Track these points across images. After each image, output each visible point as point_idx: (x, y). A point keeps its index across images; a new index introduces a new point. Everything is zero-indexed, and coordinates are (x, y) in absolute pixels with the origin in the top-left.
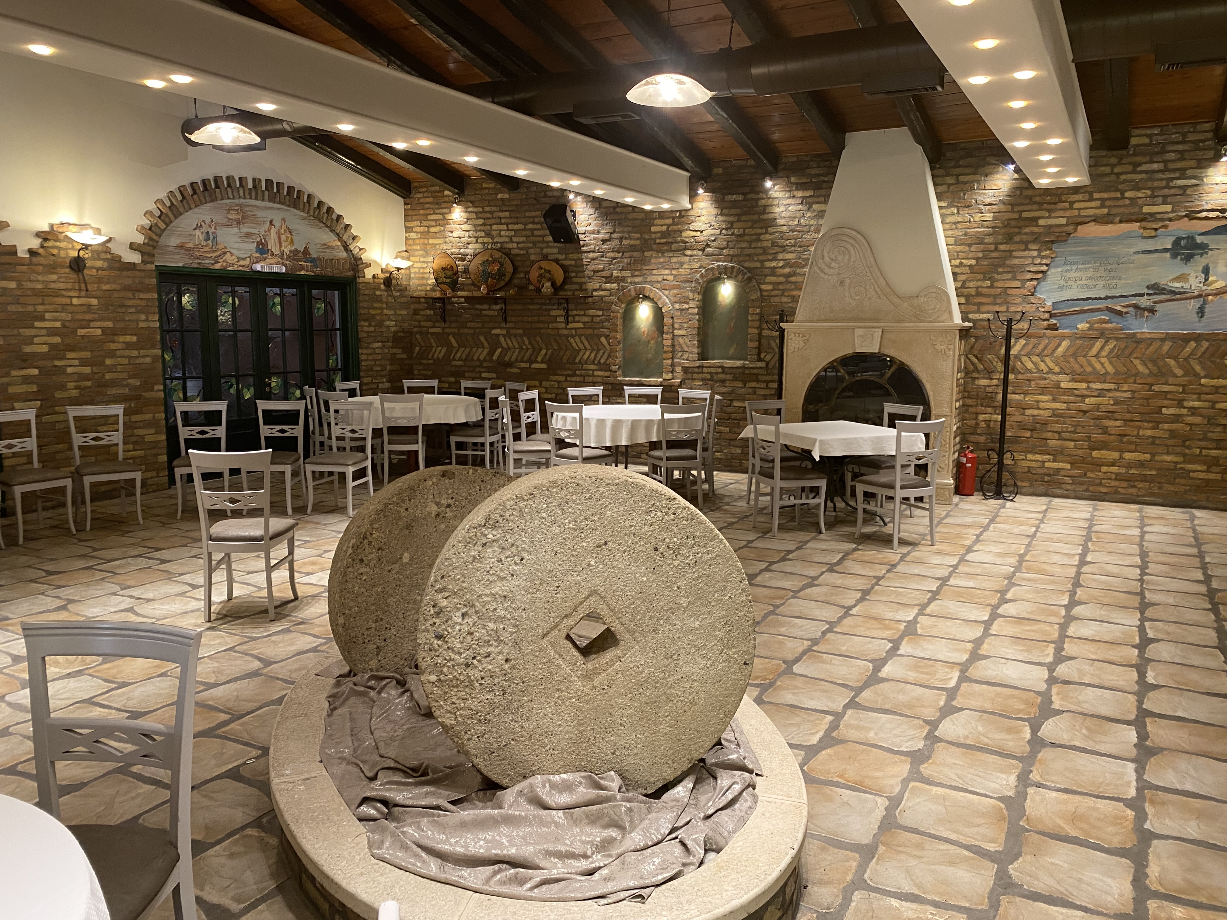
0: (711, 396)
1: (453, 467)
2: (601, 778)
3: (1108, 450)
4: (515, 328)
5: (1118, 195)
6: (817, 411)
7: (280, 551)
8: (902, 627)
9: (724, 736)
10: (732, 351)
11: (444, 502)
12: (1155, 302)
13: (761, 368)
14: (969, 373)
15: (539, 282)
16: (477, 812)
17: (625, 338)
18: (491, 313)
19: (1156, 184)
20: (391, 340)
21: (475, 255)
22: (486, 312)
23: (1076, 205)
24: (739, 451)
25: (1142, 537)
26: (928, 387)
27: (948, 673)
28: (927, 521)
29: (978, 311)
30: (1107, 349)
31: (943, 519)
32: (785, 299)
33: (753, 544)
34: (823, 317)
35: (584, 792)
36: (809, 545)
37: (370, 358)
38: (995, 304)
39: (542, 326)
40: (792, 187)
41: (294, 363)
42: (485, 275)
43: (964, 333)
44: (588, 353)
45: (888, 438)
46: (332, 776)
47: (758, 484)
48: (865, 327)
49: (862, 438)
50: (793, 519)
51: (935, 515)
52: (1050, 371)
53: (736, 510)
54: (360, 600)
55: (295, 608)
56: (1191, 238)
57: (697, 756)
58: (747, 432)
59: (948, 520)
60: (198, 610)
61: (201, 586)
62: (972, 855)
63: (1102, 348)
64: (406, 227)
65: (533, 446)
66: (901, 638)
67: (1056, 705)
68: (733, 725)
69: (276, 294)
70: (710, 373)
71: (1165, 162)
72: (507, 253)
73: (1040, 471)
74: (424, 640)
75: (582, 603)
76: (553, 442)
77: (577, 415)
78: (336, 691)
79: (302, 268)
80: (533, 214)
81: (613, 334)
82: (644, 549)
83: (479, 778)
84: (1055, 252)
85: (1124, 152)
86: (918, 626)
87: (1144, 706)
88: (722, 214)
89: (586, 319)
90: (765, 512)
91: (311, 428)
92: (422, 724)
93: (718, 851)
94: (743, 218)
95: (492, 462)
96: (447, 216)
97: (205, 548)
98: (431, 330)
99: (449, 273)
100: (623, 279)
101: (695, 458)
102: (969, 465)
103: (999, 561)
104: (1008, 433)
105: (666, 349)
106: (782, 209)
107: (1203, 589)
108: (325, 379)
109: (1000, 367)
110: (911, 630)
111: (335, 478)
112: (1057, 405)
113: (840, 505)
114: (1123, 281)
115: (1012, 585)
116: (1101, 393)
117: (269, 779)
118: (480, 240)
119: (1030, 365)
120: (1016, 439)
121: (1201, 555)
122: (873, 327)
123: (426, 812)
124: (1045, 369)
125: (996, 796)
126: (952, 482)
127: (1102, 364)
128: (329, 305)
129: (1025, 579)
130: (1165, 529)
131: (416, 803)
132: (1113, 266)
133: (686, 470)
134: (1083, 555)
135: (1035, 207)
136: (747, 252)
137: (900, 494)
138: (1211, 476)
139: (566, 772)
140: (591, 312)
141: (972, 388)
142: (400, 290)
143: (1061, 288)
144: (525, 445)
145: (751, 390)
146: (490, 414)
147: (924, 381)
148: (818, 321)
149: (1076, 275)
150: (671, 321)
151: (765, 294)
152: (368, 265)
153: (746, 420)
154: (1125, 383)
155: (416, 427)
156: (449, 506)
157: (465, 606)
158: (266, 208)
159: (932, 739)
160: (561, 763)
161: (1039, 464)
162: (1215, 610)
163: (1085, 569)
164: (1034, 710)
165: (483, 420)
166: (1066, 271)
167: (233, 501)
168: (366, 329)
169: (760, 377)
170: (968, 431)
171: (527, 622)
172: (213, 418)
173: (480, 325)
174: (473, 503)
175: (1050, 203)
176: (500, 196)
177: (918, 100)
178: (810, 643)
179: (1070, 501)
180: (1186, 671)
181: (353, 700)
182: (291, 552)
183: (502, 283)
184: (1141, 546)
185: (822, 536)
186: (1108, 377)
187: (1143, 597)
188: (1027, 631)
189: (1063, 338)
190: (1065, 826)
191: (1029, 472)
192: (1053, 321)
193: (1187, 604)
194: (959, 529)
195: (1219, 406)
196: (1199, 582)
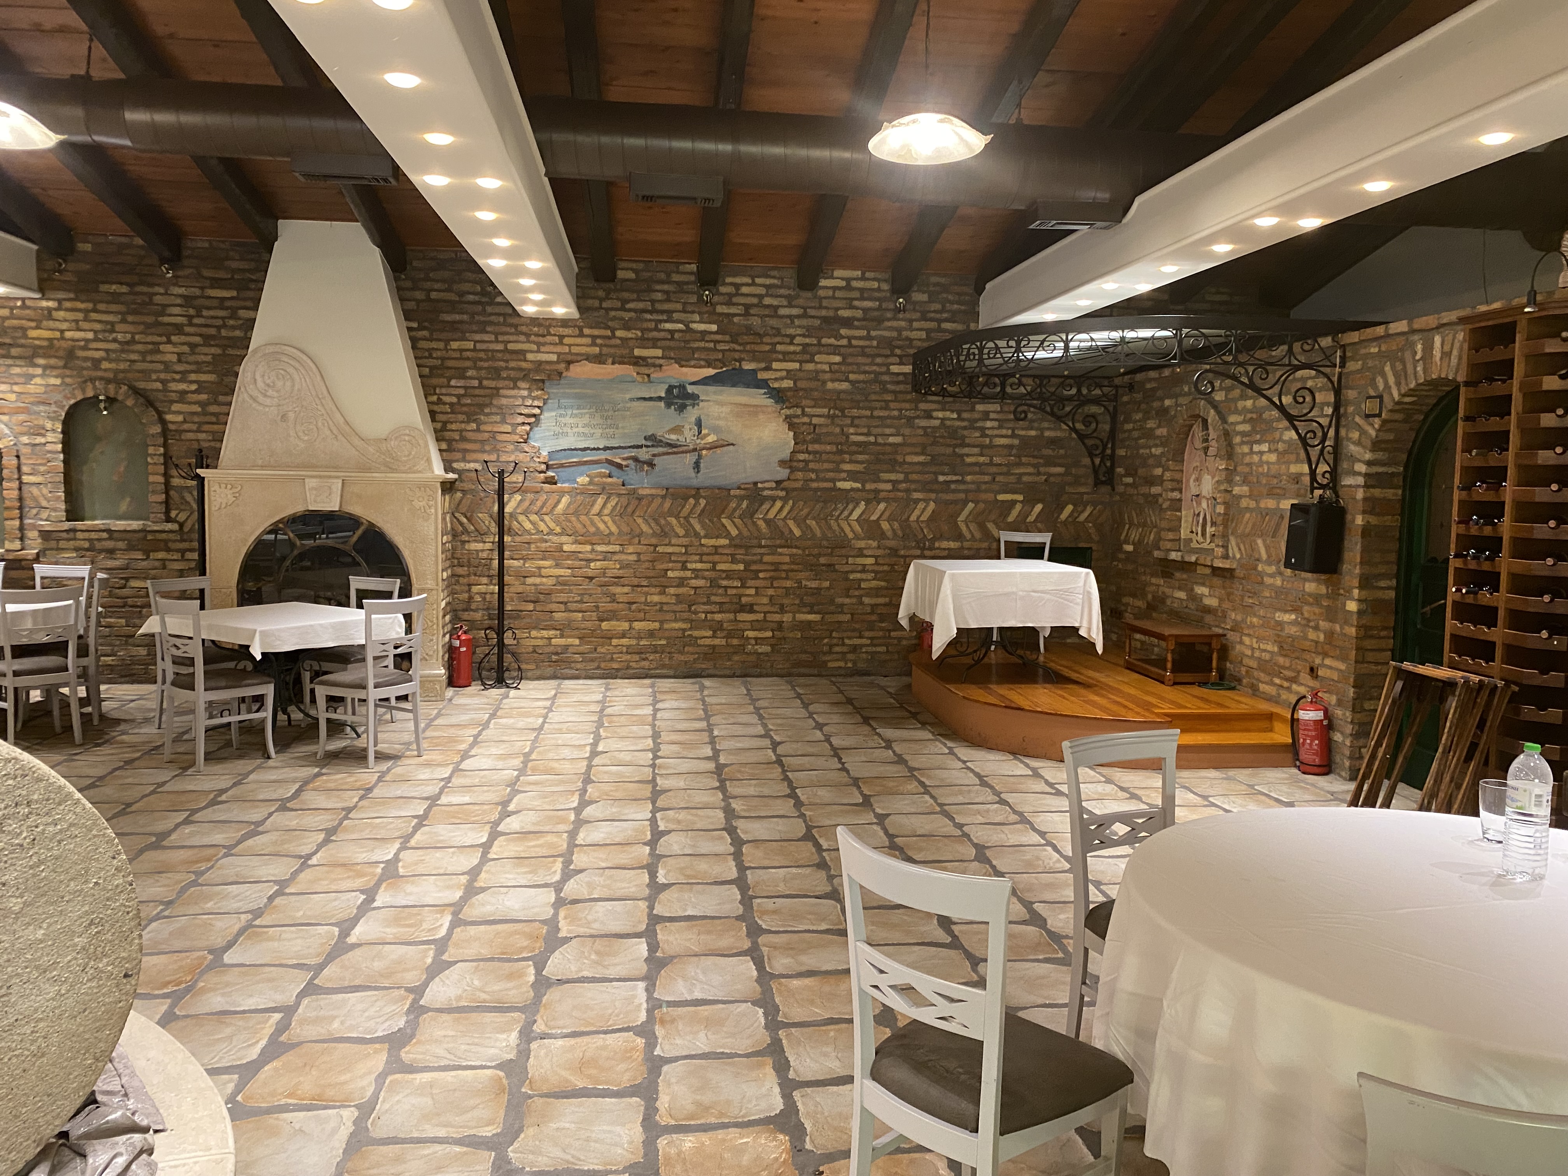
0: (90, 574)
3: (618, 620)
5: (609, 333)
6: (259, 589)
8: (379, 869)
9: (100, 1087)
10: (124, 507)
12: (654, 455)
13: (171, 531)
14: (457, 535)
19: (645, 325)
23: (566, 341)
24: (143, 651)
25: (654, 716)
26: (406, 554)
27: (437, 920)
28: (411, 725)
29: (464, 460)
30: (609, 506)
31: (433, 720)
32: (202, 436)
33: (167, 788)
34: (260, 462)
36: (252, 777)
38: (484, 452)
43: (448, 487)
45: (356, 623)
47: (172, 699)
48: (320, 477)
49: (321, 625)
50: (227, 743)
51: (420, 717)
52: (551, 532)
53: (140, 739)
56: (682, 387)
57: (49, 1132)
58: (151, 625)
59: (438, 722)
62: (465, 1149)
63: (604, 505)
66: (378, 885)
67: (564, 932)
70: (90, 540)
71: (653, 302)
73: (548, 650)
84: (548, 394)
85: (612, 286)
86: (400, 864)
87: (655, 912)
90: (185, 737)
94: (130, 318)
101: (64, 668)
102: (464, 649)
103: (500, 764)
104: (508, 607)
105: (7, 503)
107: (711, 766)
109: (494, 528)
110: (390, 872)
112: (561, 572)
113: (296, 715)
114: (621, 431)
115: (515, 792)
116: (606, 556)
119: (528, 526)
120: (518, 614)
121: (710, 729)
122: (330, 477)
124: (546, 530)
125: (493, 1064)
126: (443, 671)
127: (605, 523)
129: (530, 784)
130: (675, 704)
132: (610, 413)
134: (595, 744)
135: (522, 338)
136: (140, 366)
137: (373, 694)
138: (717, 642)
141: (462, 554)
143: (556, 435)
145: (157, 564)
147: (401, 547)
148: (252, 467)
149: (572, 421)
150: (15, 462)
151: (171, 427)
153: (148, 606)
154: (630, 544)
159: (417, 1010)
161: (545, 642)
162: (722, 788)
163: (596, 761)
164: (538, 945)
169: (170, 544)
170: (461, 606)
175: (537, 335)
178: (249, 916)
179: (581, 682)
180: (697, 861)
184: (653, 726)
185: (271, 763)
186: (613, 539)
187: (655, 785)
188: (533, 846)
189: (562, 493)
190: (572, 1078)
191: (534, 651)
192: (550, 473)
193: (697, 786)
194: (452, 731)
195: (720, 567)
196: (707, 758)
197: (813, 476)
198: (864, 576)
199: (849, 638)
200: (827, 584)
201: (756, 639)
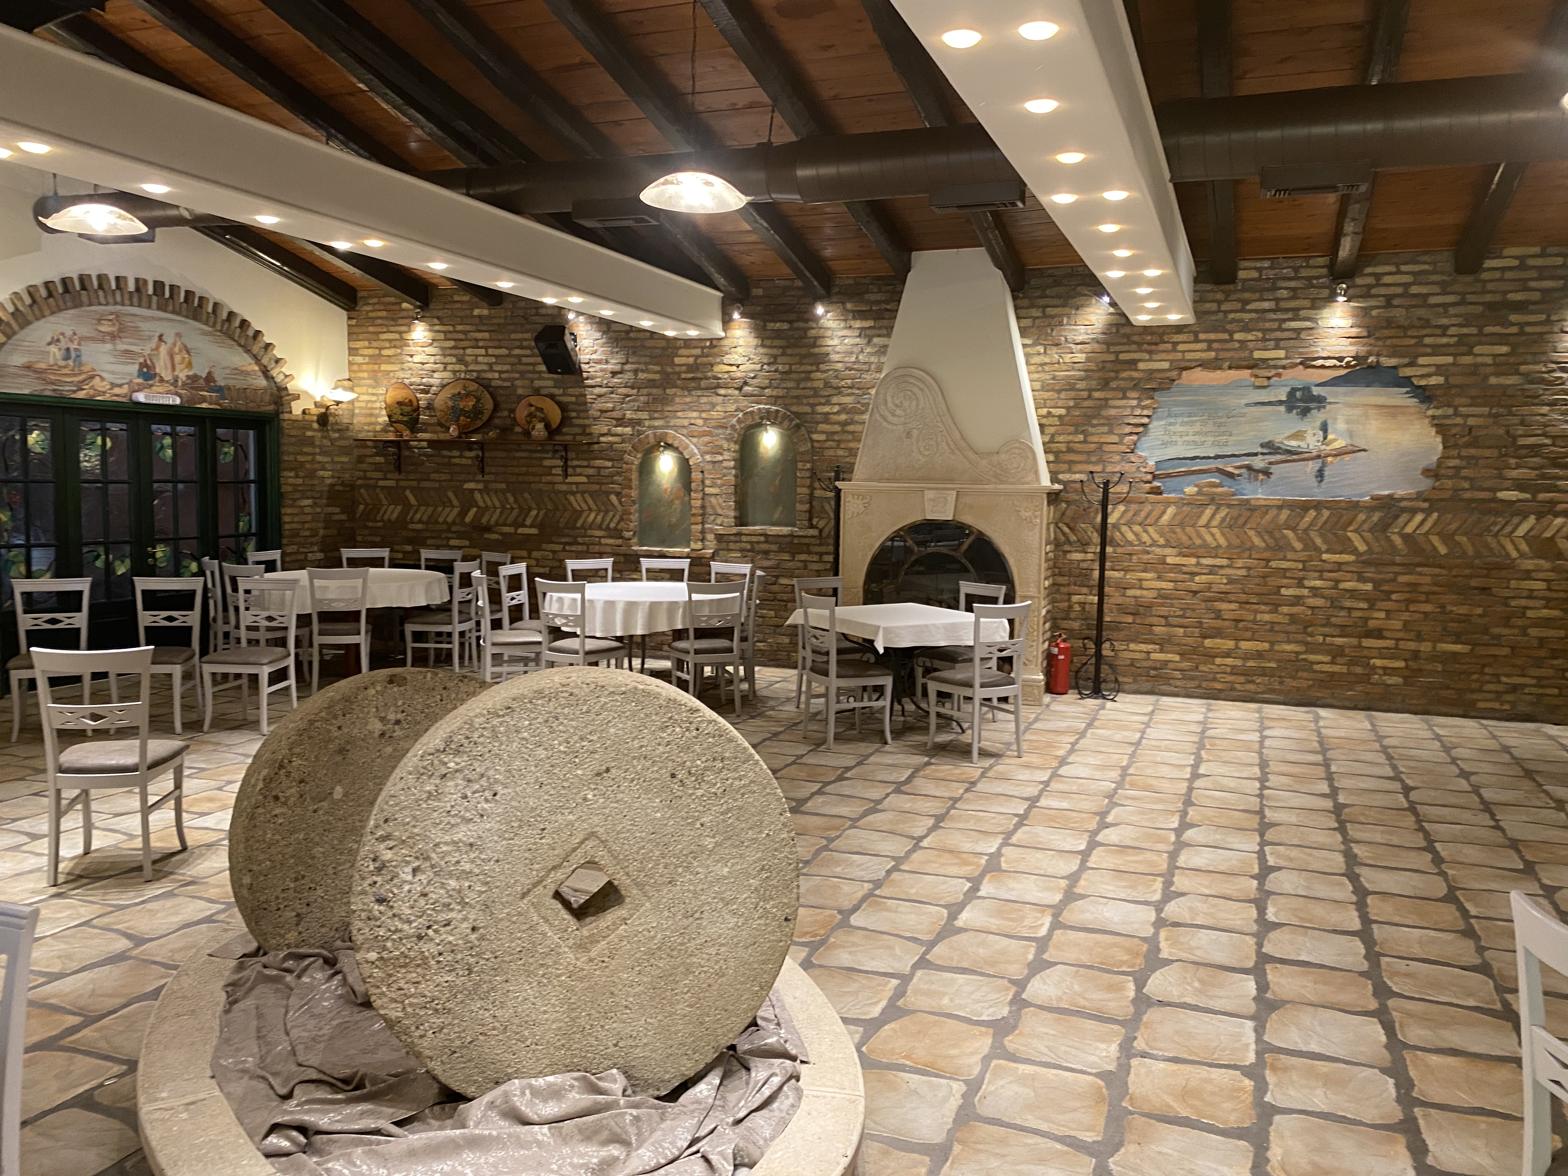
0: (751, 571)
1: (408, 671)
2: (599, 1079)
3: (1222, 638)
4: (495, 482)
5: (1226, 336)
6: (881, 591)
7: (164, 783)
8: (983, 861)
9: (760, 1013)
10: (776, 516)
11: (392, 717)
12: (1271, 463)
13: (812, 537)
14: (1059, 545)
15: (529, 423)
16: (431, 1134)
17: (642, 496)
18: (464, 461)
19: (1268, 325)
20: (325, 495)
21: (443, 386)
22: (457, 461)
23: (1180, 347)
24: (786, 640)
25: (1261, 742)
26: (1012, 561)
27: (1038, 919)
28: (1012, 726)
29: (1070, 471)
30: (1218, 517)
31: (1031, 724)
32: (840, 453)
33: (803, 760)
34: (887, 476)
35: (578, 1099)
36: (872, 759)
37: (296, 519)
38: (1089, 463)
39: (532, 479)
40: (849, 315)
41: (189, 525)
42: (456, 413)
43: (1053, 497)
44: (593, 515)
45: (963, 625)
46: (228, 1096)
47: (809, 683)
48: (937, 489)
49: (934, 624)
50: (852, 726)
51: (1021, 719)
52: (1154, 544)
53: (783, 715)
54: (273, 850)
55: (184, 862)
56: (1306, 389)
57: (725, 1042)
58: (796, 618)
59: (1037, 725)
60: (38, 870)
61: (44, 836)
62: (1066, 1148)
63: (1213, 516)
64: (350, 349)
65: (516, 636)
66: (982, 875)
67: (1164, 955)
68: (773, 998)
69: (166, 434)
70: (751, 543)
71: (1277, 300)
72: (485, 384)
73: (1146, 664)
74: (361, 906)
75: (574, 850)
76: (545, 632)
77: (578, 596)
78: (236, 977)
79: (204, 399)
80: (520, 336)
81: (625, 491)
82: (657, 776)
83: (435, 1087)
84: (1157, 402)
85: (1231, 287)
86: (1003, 859)
87: (1264, 950)
88: (763, 346)
89: (590, 471)
90: (818, 718)
91: (212, 614)
92: (358, 1017)
93: (751, 1166)
94: (789, 351)
95: (461, 657)
96: (405, 336)
97: (51, 784)
98: (381, 483)
99: (407, 409)
100: (639, 422)
101: (730, 650)
102: (1061, 657)
103: (1098, 775)
104: (1107, 619)
105: (694, 511)
106: (835, 342)
107: (1329, 804)
108: (233, 547)
109: (1096, 538)
110: (993, 864)
111: (244, 681)
112: (1164, 585)
113: (910, 707)
115: (1113, 805)
116: (1212, 570)
117: (135, 1105)
118: (450, 367)
119: (1130, 536)
120: (1117, 626)
121: (1326, 764)
122: (946, 489)
123: (361, 1140)
124: (1149, 541)
125: (1093, 1071)
126: (1042, 677)
127: (1213, 535)
128: (241, 449)
129: (1128, 798)
130: (1286, 733)
131: (346, 1127)
133: (719, 667)
134: (1196, 766)
135: (1134, 347)
136: (795, 393)
137: (980, 693)
138: (1336, 668)
139: (553, 1073)
140: (598, 463)
141: (1063, 564)
142: (339, 430)
143: (1165, 444)
144: (506, 635)
145: (800, 564)
146: (460, 594)
147: (1007, 555)
148: (880, 480)
149: (1181, 429)
150: (700, 476)
151: (816, 445)
152: (297, 397)
153: (794, 601)
154: (1239, 558)
155: (358, 613)
156: (398, 722)
157: (417, 858)
158: (153, 318)
159: (1019, 1003)
160: (547, 1061)
161: (1144, 655)
162: (1342, 829)
163: (1198, 783)
164: (1138, 962)
165: (450, 602)
166: (1171, 424)
167: (95, 717)
168: (291, 481)
169: (811, 548)
170: (1060, 615)
171: (502, 878)
172: (70, 601)
173: (448, 477)
174: (434, 718)
175: (1149, 344)
176: (476, 312)
177: (996, 215)
178: (871, 886)
179: (1181, 700)
180: (1312, 904)
181: (260, 989)
182: (178, 786)
183: (479, 423)
184: (1261, 754)
185: (887, 748)
186: (1220, 551)
187: (1263, 817)
188: (1130, 862)
189: (1168, 503)
190: (1175, 1105)
191: (1132, 665)
192: (1156, 484)
193: (1311, 824)
194: (1051, 736)
195: (1342, 586)
196: (1324, 795)
197: (1466, 485)
198: (1531, 603)
199: (1506, 675)
200: (1479, 611)
201: (1385, 668)
